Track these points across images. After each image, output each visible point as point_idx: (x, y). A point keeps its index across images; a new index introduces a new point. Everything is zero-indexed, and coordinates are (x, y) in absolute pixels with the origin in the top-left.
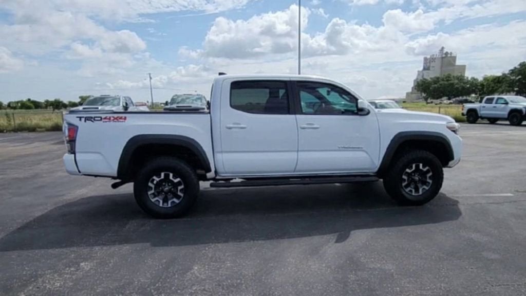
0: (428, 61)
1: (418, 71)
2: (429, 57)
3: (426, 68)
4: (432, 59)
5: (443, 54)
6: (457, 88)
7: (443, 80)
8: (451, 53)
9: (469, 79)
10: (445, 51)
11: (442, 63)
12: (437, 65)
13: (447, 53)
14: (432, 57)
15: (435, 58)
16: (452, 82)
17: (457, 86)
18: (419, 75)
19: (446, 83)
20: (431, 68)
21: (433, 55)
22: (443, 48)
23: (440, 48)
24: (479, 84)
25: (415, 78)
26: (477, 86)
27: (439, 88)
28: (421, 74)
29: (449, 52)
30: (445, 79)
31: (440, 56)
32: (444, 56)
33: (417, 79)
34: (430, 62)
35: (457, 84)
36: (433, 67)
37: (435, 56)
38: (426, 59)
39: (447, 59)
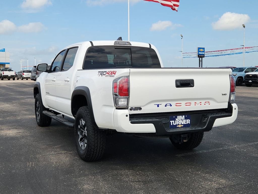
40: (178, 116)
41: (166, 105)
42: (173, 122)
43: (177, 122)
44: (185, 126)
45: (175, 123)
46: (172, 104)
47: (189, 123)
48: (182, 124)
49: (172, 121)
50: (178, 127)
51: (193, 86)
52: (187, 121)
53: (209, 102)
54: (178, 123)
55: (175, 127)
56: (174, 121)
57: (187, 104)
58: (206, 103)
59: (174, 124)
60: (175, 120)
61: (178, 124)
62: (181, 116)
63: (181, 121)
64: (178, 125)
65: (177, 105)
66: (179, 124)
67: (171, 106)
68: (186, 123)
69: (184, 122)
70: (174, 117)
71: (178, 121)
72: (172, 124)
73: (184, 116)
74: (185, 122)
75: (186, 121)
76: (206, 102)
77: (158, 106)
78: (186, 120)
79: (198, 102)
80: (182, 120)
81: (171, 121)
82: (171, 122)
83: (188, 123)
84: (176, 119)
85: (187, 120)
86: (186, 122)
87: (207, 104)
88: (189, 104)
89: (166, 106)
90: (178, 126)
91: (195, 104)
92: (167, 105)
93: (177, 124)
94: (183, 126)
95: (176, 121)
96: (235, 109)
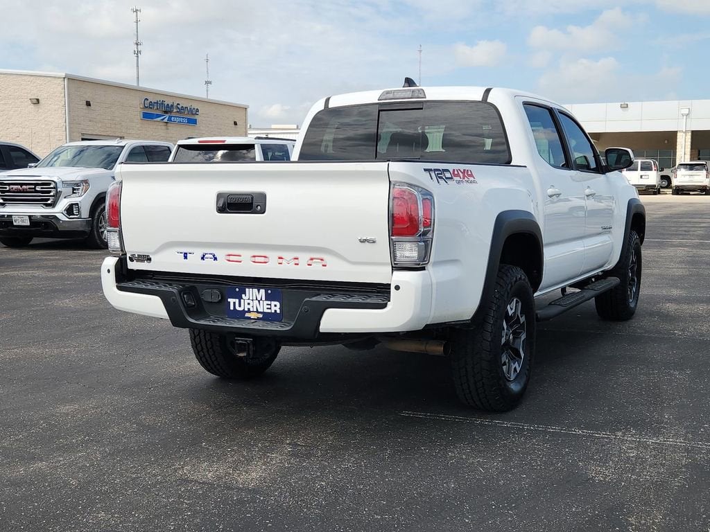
40: (247, 290)
41: (204, 256)
42: (234, 303)
43: (246, 304)
44: (267, 317)
45: (240, 306)
46: (216, 256)
47: (278, 311)
48: (257, 312)
49: (234, 300)
50: (249, 318)
51: (263, 211)
52: (273, 306)
53: (322, 260)
54: (249, 307)
55: (241, 315)
56: (237, 301)
57: (257, 259)
58: (314, 260)
59: (238, 308)
60: (240, 298)
61: (249, 309)
62: (255, 290)
63: (254, 303)
64: (249, 311)
65: (232, 258)
66: (251, 310)
67: (215, 259)
68: (269, 311)
69: (264, 307)
70: (237, 290)
71: (249, 301)
72: (232, 308)
73: (262, 291)
74: (266, 307)
75: (270, 305)
76: (312, 259)
77: (186, 257)
78: (269, 302)
79: (288, 256)
80: (259, 301)
81: (229, 300)
82: (231, 301)
83: (275, 311)
84: (243, 295)
85: (273, 303)
86: (269, 307)
87: (317, 266)
88: (262, 259)
89: (203, 258)
90: (247, 315)
91: (280, 261)
92: (206, 256)
93: (246, 309)
94: (261, 316)
95: (242, 301)
96: (397, 288)
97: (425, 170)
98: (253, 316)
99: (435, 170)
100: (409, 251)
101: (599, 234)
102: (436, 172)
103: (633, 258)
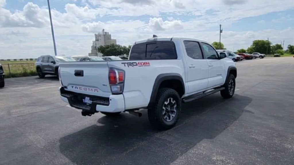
0: (97, 36)
1: (93, 41)
2: (97, 34)
3: (97, 40)
4: (99, 35)
5: (104, 33)
6: (118, 51)
7: (111, 47)
8: (108, 33)
9: (123, 46)
10: (105, 31)
11: (105, 38)
12: (102, 39)
13: (106, 33)
14: (99, 34)
15: (101, 35)
16: (115, 48)
17: (118, 50)
18: (93, 43)
19: (113, 48)
20: (99, 40)
21: (99, 33)
22: (103, 30)
23: (102, 30)
24: (127, 49)
25: (92, 45)
26: (127, 50)
27: (109, 51)
28: (95, 43)
29: (107, 32)
30: (112, 46)
31: (103, 34)
32: (105, 34)
33: (93, 46)
34: (98, 37)
35: (118, 49)
36: (100, 39)
37: (100, 34)
38: (96, 35)
39: (106, 36)
51: (83, 76)
58: (95, 90)
59: (85, 102)
62: (87, 98)
63: (88, 101)
70: (84, 97)
81: (83, 100)
85: (91, 101)
88: (86, 89)
91: (89, 90)
92: (76, 88)
96: (111, 100)
97: (122, 63)
98: (88, 104)
99: (128, 63)
100: (116, 88)
101: (216, 76)
102: (128, 64)
103: (231, 81)
